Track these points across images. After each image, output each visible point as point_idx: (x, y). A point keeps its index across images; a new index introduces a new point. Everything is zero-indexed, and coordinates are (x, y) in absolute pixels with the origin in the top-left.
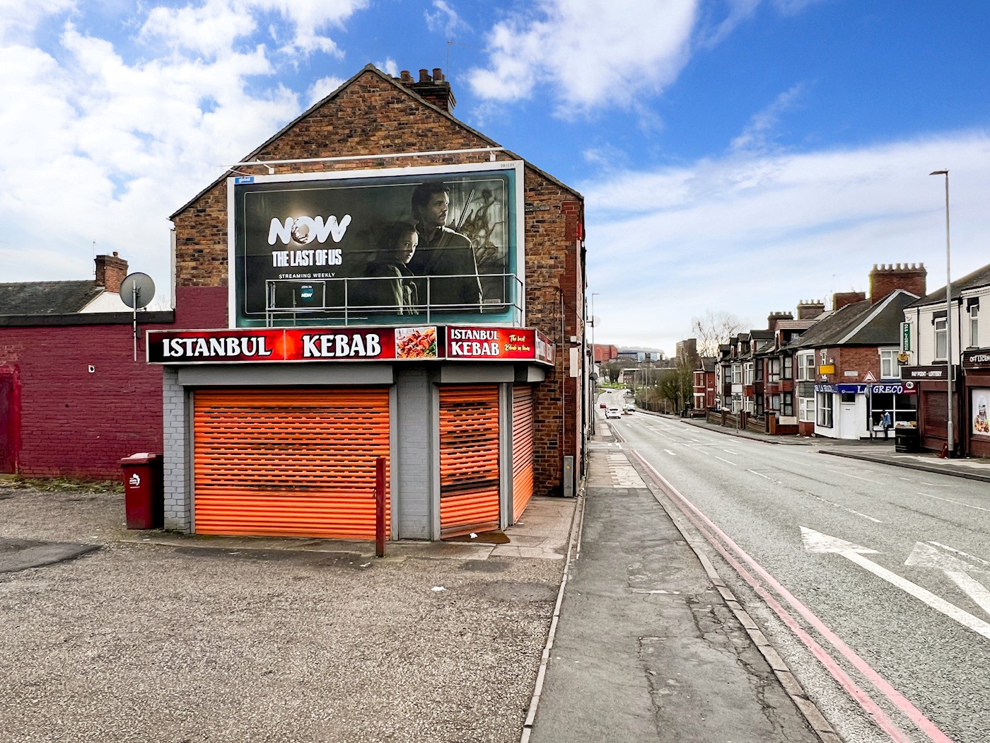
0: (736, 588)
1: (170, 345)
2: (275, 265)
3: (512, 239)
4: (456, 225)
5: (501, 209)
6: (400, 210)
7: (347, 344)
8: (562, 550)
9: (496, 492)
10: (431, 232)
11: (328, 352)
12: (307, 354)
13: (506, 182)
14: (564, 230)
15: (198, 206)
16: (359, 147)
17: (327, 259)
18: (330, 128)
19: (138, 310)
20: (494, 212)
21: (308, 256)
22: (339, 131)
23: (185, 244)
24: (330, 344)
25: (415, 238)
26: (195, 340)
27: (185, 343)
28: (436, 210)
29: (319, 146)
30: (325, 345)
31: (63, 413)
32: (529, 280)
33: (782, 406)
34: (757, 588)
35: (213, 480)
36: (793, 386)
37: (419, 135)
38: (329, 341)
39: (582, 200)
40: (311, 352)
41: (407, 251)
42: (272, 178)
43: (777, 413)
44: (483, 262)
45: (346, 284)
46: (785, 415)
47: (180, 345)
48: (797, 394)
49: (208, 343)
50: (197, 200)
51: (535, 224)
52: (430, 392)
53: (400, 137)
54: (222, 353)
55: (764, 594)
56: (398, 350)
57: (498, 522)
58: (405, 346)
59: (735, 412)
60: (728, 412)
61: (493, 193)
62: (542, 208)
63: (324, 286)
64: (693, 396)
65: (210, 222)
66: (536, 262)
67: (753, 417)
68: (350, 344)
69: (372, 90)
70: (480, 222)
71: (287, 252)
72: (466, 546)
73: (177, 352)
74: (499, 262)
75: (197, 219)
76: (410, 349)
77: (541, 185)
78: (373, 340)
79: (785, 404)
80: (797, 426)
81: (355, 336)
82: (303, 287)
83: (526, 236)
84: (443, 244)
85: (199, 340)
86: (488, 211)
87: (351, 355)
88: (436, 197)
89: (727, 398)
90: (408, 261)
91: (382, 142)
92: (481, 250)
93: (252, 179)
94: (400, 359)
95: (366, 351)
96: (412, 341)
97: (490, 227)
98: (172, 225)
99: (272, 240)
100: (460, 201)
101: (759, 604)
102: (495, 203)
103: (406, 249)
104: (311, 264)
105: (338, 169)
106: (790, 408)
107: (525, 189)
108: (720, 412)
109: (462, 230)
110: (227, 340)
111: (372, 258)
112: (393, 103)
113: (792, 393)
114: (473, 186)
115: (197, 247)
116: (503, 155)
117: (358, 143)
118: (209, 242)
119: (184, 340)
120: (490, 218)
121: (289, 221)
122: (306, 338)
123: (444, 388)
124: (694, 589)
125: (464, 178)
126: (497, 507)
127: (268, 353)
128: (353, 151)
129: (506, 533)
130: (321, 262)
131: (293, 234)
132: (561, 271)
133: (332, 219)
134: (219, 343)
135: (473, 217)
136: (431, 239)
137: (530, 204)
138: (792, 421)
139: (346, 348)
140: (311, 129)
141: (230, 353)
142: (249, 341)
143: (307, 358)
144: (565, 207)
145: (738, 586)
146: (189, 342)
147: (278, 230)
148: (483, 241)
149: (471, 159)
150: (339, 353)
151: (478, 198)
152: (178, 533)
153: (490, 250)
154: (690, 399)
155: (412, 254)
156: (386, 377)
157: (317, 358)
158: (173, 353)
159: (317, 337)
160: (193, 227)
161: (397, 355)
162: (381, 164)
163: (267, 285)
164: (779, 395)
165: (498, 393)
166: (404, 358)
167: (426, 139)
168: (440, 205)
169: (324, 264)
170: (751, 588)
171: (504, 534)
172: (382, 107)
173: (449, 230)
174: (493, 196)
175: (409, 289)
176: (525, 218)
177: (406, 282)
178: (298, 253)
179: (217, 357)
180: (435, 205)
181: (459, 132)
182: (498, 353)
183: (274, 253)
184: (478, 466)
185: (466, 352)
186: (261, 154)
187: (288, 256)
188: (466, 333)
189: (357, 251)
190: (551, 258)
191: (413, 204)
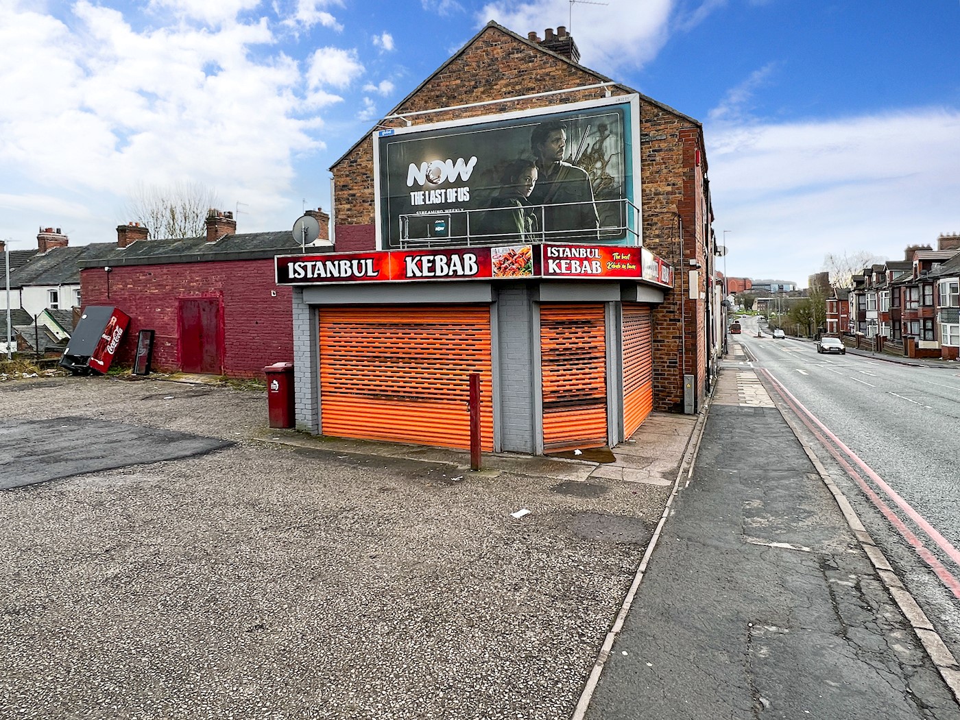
0: (889, 546)
1: (294, 269)
2: (413, 204)
3: (628, 168)
4: (573, 159)
5: (617, 141)
6: (520, 148)
7: (446, 264)
8: (671, 475)
9: (603, 410)
10: (550, 166)
11: (429, 272)
12: (410, 274)
13: (622, 115)
14: (681, 157)
15: (351, 158)
16: (484, 96)
17: (457, 197)
18: (458, 82)
19: (307, 246)
20: (610, 145)
21: (440, 195)
22: (467, 84)
23: (342, 190)
24: (430, 265)
25: (535, 173)
26: (314, 263)
27: (306, 266)
28: (555, 146)
29: (449, 98)
30: (426, 265)
31: (253, 328)
32: (646, 206)
33: (922, 331)
34: (919, 548)
35: (336, 388)
36: (934, 312)
37: (537, 80)
38: (429, 261)
39: (700, 127)
40: (413, 272)
41: (528, 185)
42: (410, 128)
43: (917, 338)
44: (599, 191)
45: (468, 215)
46: (925, 339)
47: (302, 268)
48: (938, 319)
49: (325, 265)
50: (350, 153)
51: (652, 153)
52: (530, 310)
53: (521, 84)
54: (336, 274)
55: (932, 561)
56: (494, 269)
57: (605, 439)
58: (501, 264)
59: (871, 336)
60: (862, 336)
61: (608, 126)
62: (659, 138)
64: (826, 322)
65: (361, 171)
66: (653, 190)
67: (889, 340)
68: (448, 264)
69: (494, 43)
70: (595, 155)
71: (423, 192)
72: (569, 463)
73: (299, 274)
74: (616, 191)
75: (350, 168)
76: (506, 268)
77: (657, 115)
78: (470, 259)
79: (925, 329)
80: (941, 350)
81: (453, 257)
82: (437, 222)
83: (643, 165)
84: (561, 177)
85: (317, 263)
86: (604, 144)
87: (450, 274)
88: (554, 135)
89: (862, 324)
90: (529, 195)
91: (504, 89)
92: (598, 181)
93: (393, 131)
94: (496, 278)
95: (463, 270)
96: (508, 260)
97: (606, 158)
98: (331, 175)
99: (410, 183)
100: (577, 137)
101: (926, 578)
102: (611, 136)
103: (526, 184)
104: (443, 202)
105: (465, 117)
106: (931, 333)
107: (641, 121)
108: (854, 336)
109: (579, 163)
110: (340, 262)
111: (496, 194)
112: (513, 54)
113: (933, 320)
114: (589, 122)
115: (351, 192)
116: (618, 89)
117: (483, 93)
118: (360, 187)
119: (306, 263)
120: (606, 151)
121: (424, 165)
122: (409, 259)
123: (544, 305)
124: (831, 546)
125: (580, 115)
126: (604, 425)
127: (376, 274)
128: (478, 99)
129: (613, 451)
130: (451, 199)
131: (427, 177)
132: (679, 197)
133: (460, 161)
134: (334, 265)
135: (589, 150)
136: (550, 173)
137: (646, 135)
138: (934, 345)
139: (445, 267)
140: (442, 84)
141: (343, 275)
142: (359, 263)
143: (410, 278)
144: (682, 135)
145: (890, 541)
146: (309, 265)
147: (415, 174)
148: (599, 172)
149: (587, 97)
150: (438, 273)
151: (594, 133)
152: (307, 433)
153: (607, 180)
154: (823, 324)
155: (532, 188)
156: (485, 296)
157: (419, 277)
158: (296, 275)
159: (418, 258)
160: (347, 176)
161: (493, 274)
162: (502, 109)
163: (400, 220)
164: (919, 321)
165: (604, 312)
166: (501, 277)
167: (544, 83)
168: (558, 142)
169: (454, 201)
170: (910, 548)
171: (611, 452)
172: (504, 58)
173: (566, 164)
174: (609, 129)
175: (530, 220)
176: (641, 149)
177: (527, 213)
178: (432, 192)
179: (332, 278)
180: (553, 142)
181: (576, 74)
182: (600, 271)
183: (412, 194)
184: (583, 384)
185: (564, 271)
186: (402, 108)
187: (424, 195)
188: (564, 251)
189: (483, 188)
190: (668, 185)
191: (532, 143)
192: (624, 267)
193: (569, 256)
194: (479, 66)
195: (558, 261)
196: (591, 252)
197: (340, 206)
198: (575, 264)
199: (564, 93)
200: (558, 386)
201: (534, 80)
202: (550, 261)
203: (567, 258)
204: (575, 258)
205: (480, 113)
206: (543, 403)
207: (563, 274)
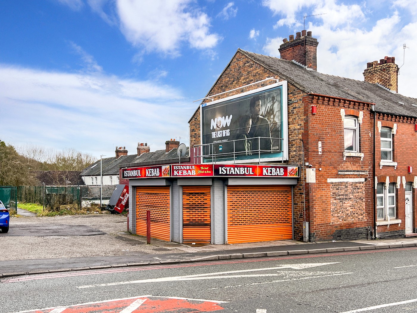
1: (125, 173)
2: (212, 138)
3: (282, 118)
4: (263, 114)
5: (278, 104)
6: (246, 110)
9: (209, 229)
10: (256, 119)
13: (280, 92)
14: (303, 111)
15: (195, 117)
16: (236, 85)
17: (226, 134)
18: (228, 79)
20: (276, 106)
21: (221, 133)
22: (231, 79)
23: (192, 132)
25: (251, 122)
26: (129, 171)
29: (225, 87)
30: (150, 172)
32: (290, 136)
37: (254, 76)
41: (248, 128)
42: (213, 102)
44: (272, 130)
47: (127, 173)
49: (131, 172)
50: (194, 115)
51: (293, 109)
53: (248, 78)
54: (133, 175)
57: (210, 240)
61: (275, 97)
62: (295, 101)
63: (209, 147)
65: (198, 123)
66: (293, 128)
69: (240, 59)
70: (270, 112)
73: (126, 175)
74: (278, 129)
75: (195, 122)
77: (295, 90)
78: (158, 170)
81: (155, 169)
82: (220, 146)
84: (259, 123)
86: (274, 106)
88: (257, 103)
90: (249, 132)
91: (243, 82)
92: (272, 125)
93: (207, 104)
96: (165, 171)
97: (275, 113)
98: (189, 125)
99: (211, 128)
100: (265, 103)
102: (276, 102)
103: (248, 127)
107: (288, 93)
109: (265, 116)
111: (238, 132)
112: (246, 64)
114: (269, 96)
115: (195, 132)
120: (275, 110)
121: (216, 119)
123: (184, 187)
125: (266, 93)
126: (209, 235)
127: (140, 175)
128: (235, 87)
131: (217, 125)
132: (303, 131)
133: (227, 117)
134: (133, 172)
135: (269, 109)
136: (256, 122)
137: (291, 100)
139: (153, 173)
140: (223, 80)
142: (137, 171)
143: (146, 177)
144: (304, 99)
148: (272, 120)
151: (271, 101)
152: (131, 233)
153: (275, 124)
155: (250, 129)
157: (148, 176)
159: (148, 170)
160: (194, 125)
161: (162, 176)
162: (242, 91)
169: (225, 136)
172: (243, 66)
173: (261, 117)
174: (276, 99)
175: (249, 144)
176: (289, 107)
177: (248, 142)
178: (218, 132)
180: (257, 106)
181: (267, 72)
182: (195, 174)
183: (212, 133)
184: (201, 218)
185: (180, 174)
186: (210, 93)
187: (216, 133)
188: (180, 167)
189: (234, 129)
190: (299, 125)
191: (250, 107)
192: (205, 172)
193: (183, 169)
194: (235, 71)
195: (178, 171)
196: (191, 167)
197: (192, 139)
198: (185, 172)
199: (263, 82)
200: (190, 218)
201: (252, 76)
202: (175, 171)
203: (181, 170)
204: (185, 170)
205: (235, 93)
206: (183, 224)
207: (180, 176)
